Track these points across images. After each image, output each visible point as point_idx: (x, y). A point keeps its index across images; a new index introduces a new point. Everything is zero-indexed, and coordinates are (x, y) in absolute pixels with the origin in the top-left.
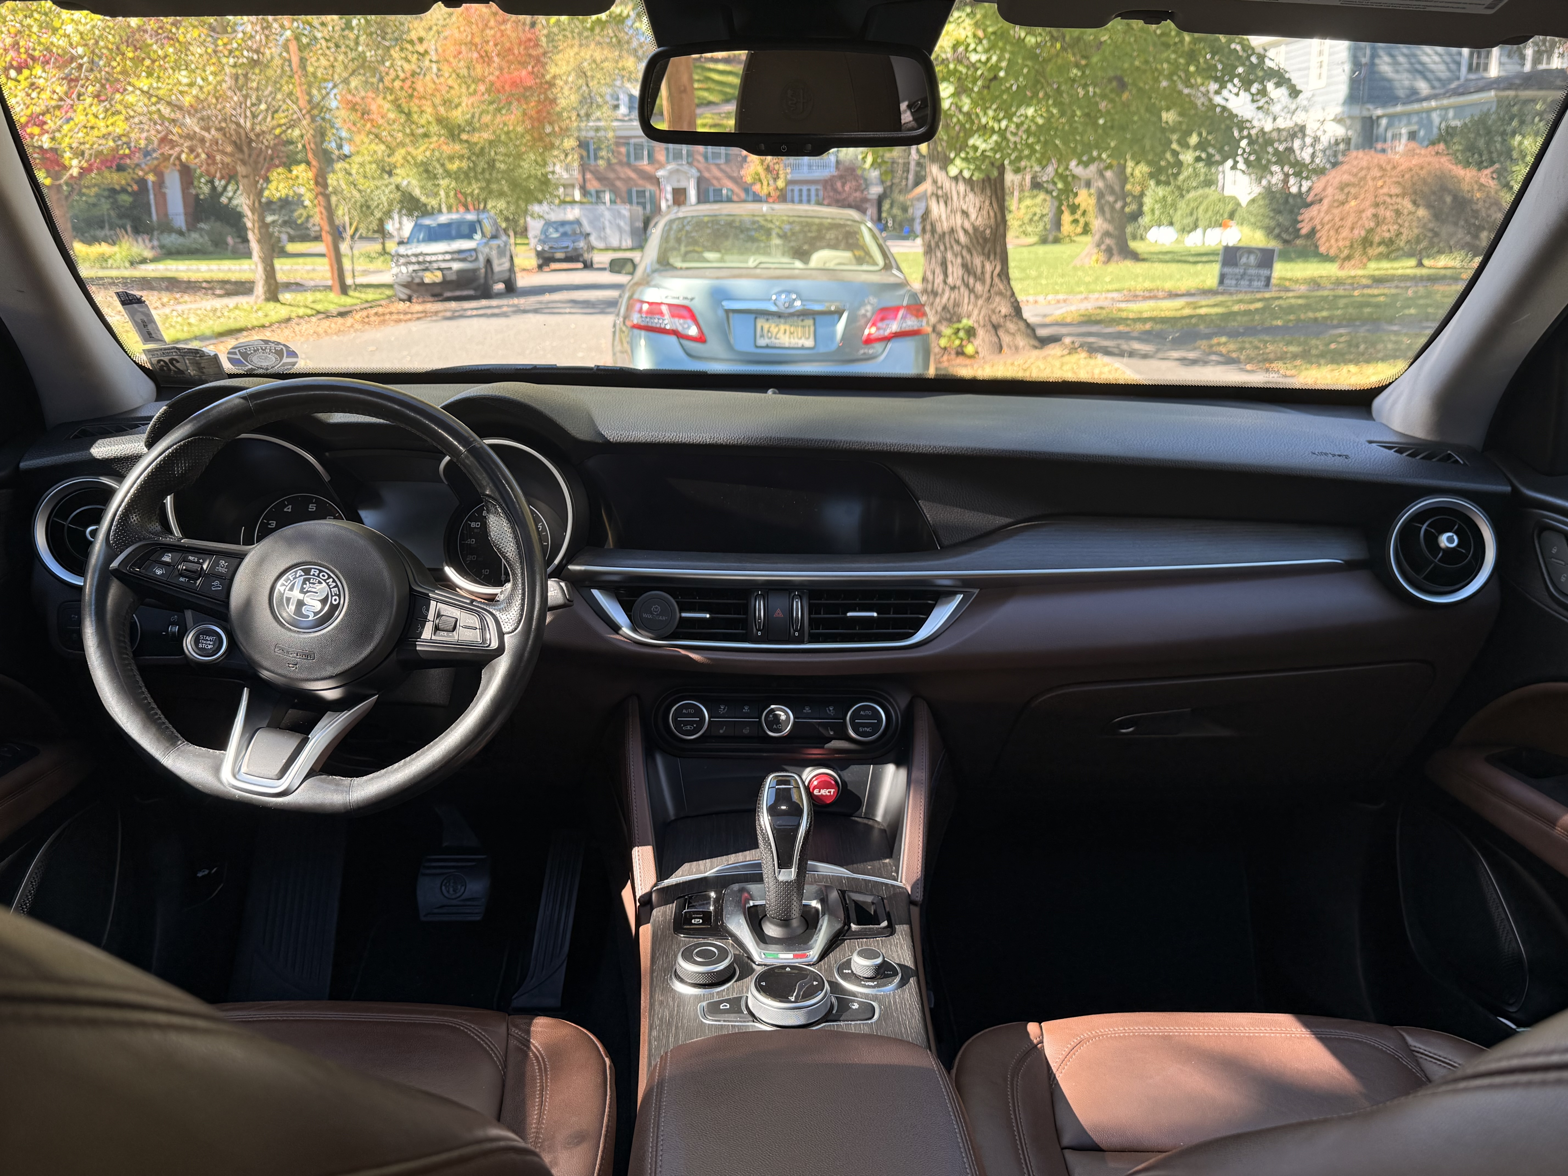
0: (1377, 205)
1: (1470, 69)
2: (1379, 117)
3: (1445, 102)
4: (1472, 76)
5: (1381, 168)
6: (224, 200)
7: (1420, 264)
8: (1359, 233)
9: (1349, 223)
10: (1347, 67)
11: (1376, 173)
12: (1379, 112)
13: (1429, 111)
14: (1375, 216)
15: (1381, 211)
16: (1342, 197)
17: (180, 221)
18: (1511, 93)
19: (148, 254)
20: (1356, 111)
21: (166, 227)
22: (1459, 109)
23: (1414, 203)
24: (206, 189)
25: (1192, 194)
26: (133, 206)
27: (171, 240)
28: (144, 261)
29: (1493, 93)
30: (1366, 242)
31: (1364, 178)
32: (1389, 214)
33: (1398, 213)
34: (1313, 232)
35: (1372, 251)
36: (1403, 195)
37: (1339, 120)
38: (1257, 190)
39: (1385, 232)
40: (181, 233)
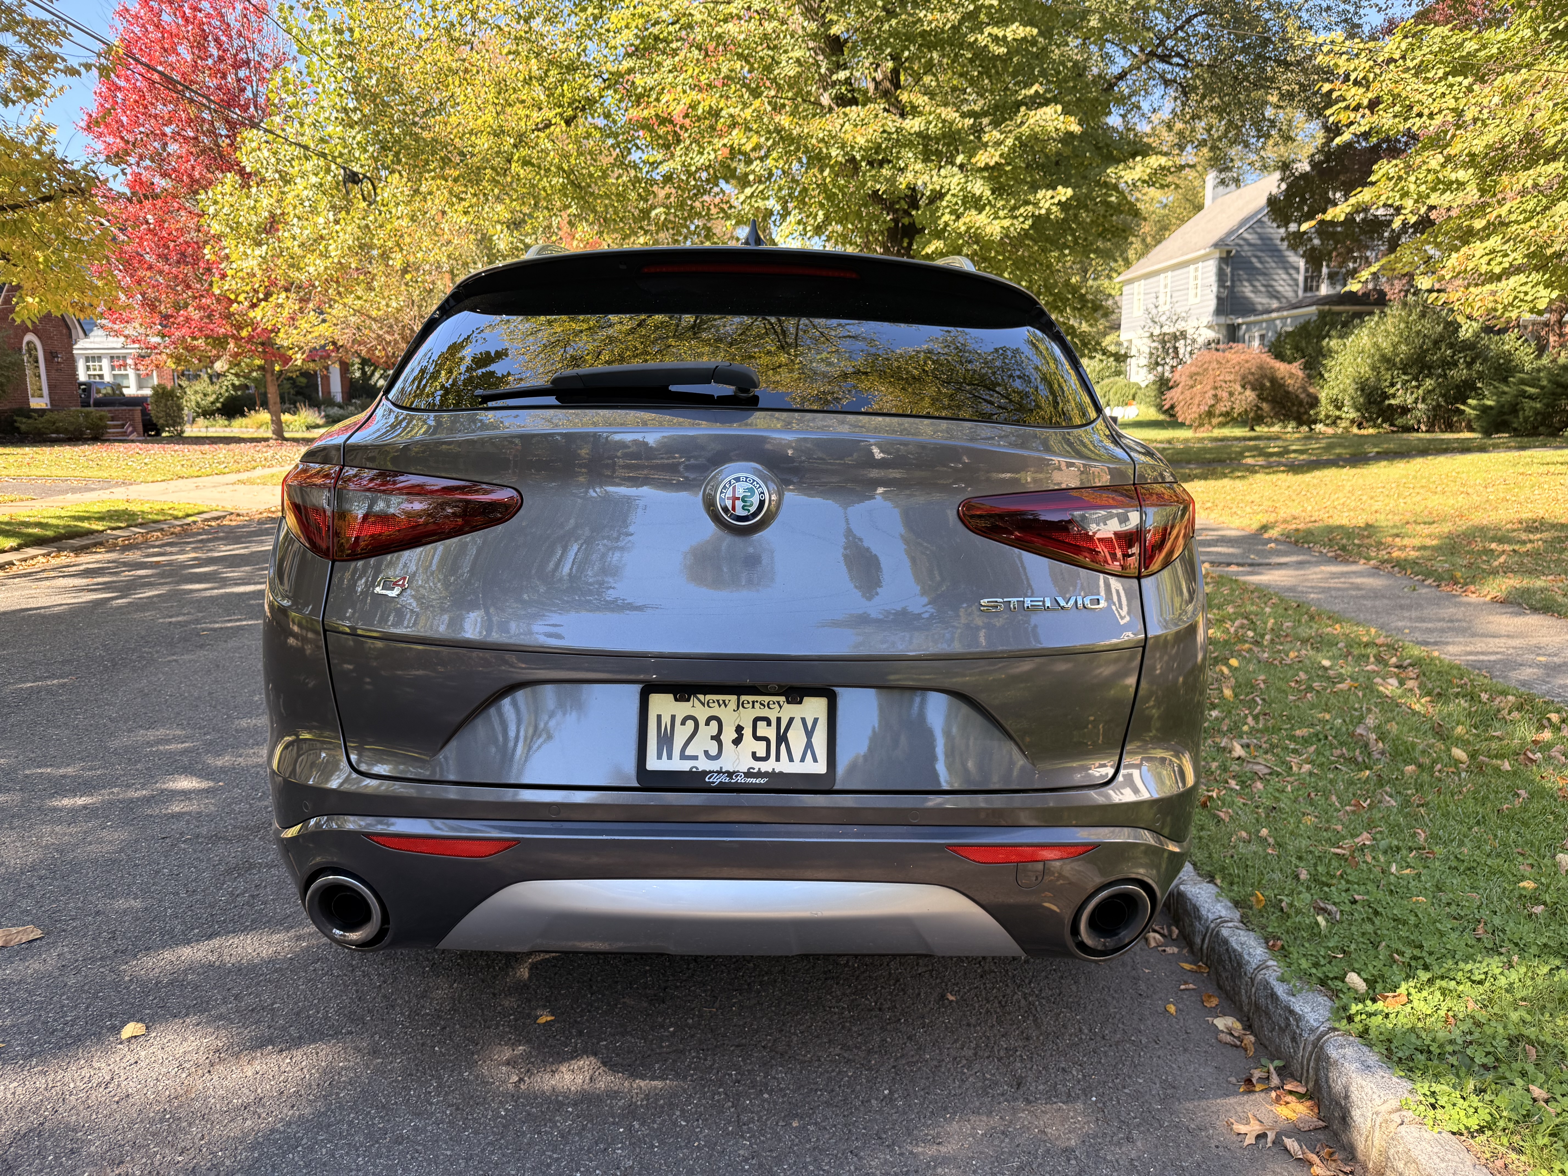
0: (1216, 388)
1: (1306, 290)
2: (1239, 325)
3: (1285, 313)
4: (1309, 294)
5: (1219, 362)
6: (372, 382)
7: (1252, 429)
8: (1204, 408)
9: (1196, 402)
10: (1215, 288)
11: (1214, 365)
12: (1240, 321)
13: (1274, 320)
14: (1215, 396)
15: (1219, 392)
16: (1191, 383)
17: (339, 398)
18: (1327, 308)
19: (320, 421)
20: (1222, 320)
21: (329, 402)
22: (1294, 318)
23: (1243, 387)
24: (358, 374)
25: (1106, 381)
26: (307, 386)
27: (335, 411)
28: (317, 426)
29: (1314, 308)
30: (1210, 414)
31: (1206, 370)
32: (1225, 395)
33: (1231, 394)
34: (1172, 407)
35: (1215, 421)
36: (1235, 381)
37: (1210, 327)
38: (1151, 377)
39: (1222, 408)
40: (340, 406)
